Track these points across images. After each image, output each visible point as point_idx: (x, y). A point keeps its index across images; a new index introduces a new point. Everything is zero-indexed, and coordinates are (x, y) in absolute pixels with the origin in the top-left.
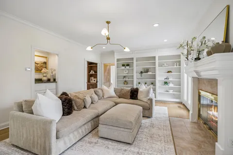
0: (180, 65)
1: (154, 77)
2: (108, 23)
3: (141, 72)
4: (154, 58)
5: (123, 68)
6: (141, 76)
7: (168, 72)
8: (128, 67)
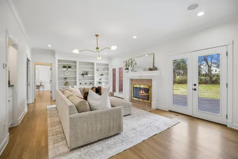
0: (108, 70)
1: (93, 78)
2: (97, 36)
3: (83, 74)
4: (93, 64)
5: (65, 69)
6: (84, 78)
7: (101, 75)
8: (69, 69)
